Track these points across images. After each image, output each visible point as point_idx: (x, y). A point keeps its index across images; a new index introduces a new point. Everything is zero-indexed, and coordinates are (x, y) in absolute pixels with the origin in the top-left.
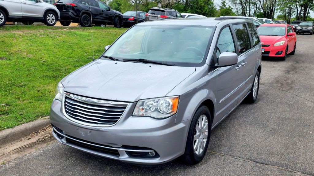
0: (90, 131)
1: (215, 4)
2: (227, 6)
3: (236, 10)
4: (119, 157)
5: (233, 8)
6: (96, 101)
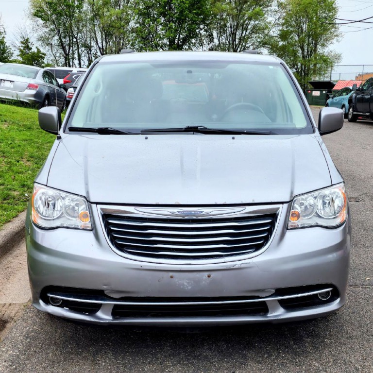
0: (206, 274)
1: (7, 44)
2: (34, 50)
3: (52, 58)
4: (268, 315)
5: (47, 53)
6: (206, 210)
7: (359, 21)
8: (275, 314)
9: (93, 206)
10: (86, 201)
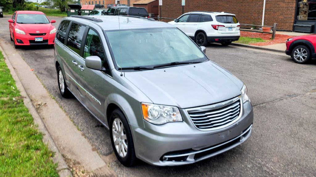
0: (229, 130)
6: (223, 103)
8: (242, 140)
9: (184, 110)
10: (177, 108)
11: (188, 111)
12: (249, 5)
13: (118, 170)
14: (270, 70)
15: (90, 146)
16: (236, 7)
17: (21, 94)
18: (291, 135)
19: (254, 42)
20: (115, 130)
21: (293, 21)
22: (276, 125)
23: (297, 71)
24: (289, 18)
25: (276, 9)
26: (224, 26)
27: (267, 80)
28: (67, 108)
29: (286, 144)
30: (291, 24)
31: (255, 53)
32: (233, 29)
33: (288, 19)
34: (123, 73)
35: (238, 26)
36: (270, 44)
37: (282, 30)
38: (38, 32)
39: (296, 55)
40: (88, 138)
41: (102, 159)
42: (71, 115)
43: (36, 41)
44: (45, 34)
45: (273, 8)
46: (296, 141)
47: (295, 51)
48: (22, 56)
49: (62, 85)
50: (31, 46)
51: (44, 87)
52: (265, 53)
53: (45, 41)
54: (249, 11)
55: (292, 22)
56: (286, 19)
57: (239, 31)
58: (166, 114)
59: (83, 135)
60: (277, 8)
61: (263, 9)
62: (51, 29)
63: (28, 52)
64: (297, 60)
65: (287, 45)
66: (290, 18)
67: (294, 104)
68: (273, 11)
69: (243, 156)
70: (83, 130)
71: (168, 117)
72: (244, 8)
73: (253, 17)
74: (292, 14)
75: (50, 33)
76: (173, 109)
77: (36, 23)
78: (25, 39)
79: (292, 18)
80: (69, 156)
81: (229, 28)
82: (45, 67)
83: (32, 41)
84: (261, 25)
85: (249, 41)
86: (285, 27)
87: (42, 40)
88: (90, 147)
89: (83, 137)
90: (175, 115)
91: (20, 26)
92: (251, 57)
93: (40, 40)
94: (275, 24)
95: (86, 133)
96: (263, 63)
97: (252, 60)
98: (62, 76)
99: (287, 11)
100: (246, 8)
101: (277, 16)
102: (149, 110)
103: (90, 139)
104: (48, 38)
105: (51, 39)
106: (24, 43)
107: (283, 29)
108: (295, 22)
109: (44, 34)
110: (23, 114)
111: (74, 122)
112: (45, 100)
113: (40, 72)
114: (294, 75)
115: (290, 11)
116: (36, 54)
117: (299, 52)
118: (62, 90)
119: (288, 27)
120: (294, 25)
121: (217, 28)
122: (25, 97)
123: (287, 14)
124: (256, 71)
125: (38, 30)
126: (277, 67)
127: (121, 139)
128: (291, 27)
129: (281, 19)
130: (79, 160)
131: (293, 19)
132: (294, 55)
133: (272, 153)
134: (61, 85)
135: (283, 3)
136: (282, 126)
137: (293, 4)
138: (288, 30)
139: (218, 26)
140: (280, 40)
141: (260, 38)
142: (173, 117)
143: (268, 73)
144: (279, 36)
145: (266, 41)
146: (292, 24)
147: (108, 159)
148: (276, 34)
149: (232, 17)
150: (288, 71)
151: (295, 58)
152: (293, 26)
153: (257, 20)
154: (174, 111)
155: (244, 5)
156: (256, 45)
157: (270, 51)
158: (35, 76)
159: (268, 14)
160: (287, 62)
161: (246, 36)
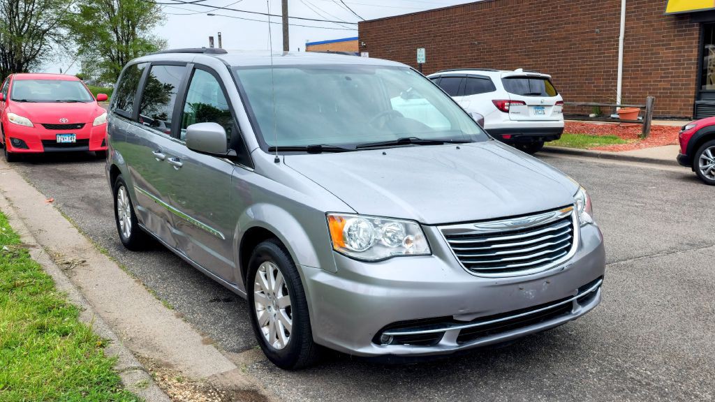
0: (545, 281)
4: (574, 313)
6: (531, 219)
7: (185, 3)
8: (577, 311)
9: (433, 228)
10: (418, 225)
11: (443, 231)
12: (584, 58)
13: (268, 377)
14: (641, 197)
15: (197, 335)
16: (552, 63)
17: (22, 240)
18: (696, 316)
19: (598, 144)
20: (263, 293)
21: (692, 93)
22: (661, 299)
23: (709, 198)
24: (682, 85)
25: (650, 66)
26: (524, 103)
27: (634, 216)
28: (137, 270)
29: (683, 331)
30: (688, 101)
31: (604, 166)
32: (546, 110)
33: (681, 89)
34: (281, 157)
35: (558, 103)
36: (638, 146)
37: (667, 116)
38: (64, 121)
39: (705, 163)
40: (191, 321)
41: (227, 358)
42: (148, 281)
43: (58, 141)
44: (82, 125)
45: (642, 62)
46: (709, 326)
47: (703, 156)
48: (25, 175)
49: (127, 223)
50: (46, 153)
51: (80, 232)
52: (629, 167)
53: (82, 142)
54: (583, 73)
55: (691, 97)
56: (675, 89)
57: (561, 116)
58: (388, 240)
59: (181, 316)
60: (652, 62)
61: (617, 67)
62: (97, 114)
63: (40, 169)
64: (708, 177)
65: (681, 140)
66: (686, 84)
67: (703, 260)
68: (642, 70)
69: (578, 353)
70: (179, 308)
71: (395, 246)
72: (570, 66)
73: (595, 87)
74: (690, 76)
75: (94, 124)
76: (406, 226)
77: (58, 101)
78: (34, 138)
79: (689, 84)
80: (145, 353)
81: (537, 107)
82: (81, 194)
83: (50, 143)
84: (616, 102)
85: (586, 143)
86: (674, 109)
87: (74, 141)
88: (198, 338)
89: (180, 320)
90: (412, 242)
91: (20, 109)
92: (593, 173)
93: (70, 141)
94: (649, 99)
95: (186, 313)
96: (622, 185)
97: (596, 180)
98: (127, 199)
99: (676, 69)
100: (575, 66)
101: (654, 82)
102: (346, 230)
103: (196, 324)
104: (89, 135)
105: (95, 137)
106: (28, 148)
107: (669, 113)
108: (699, 95)
109: (79, 126)
110: (29, 272)
111: (155, 294)
112: (82, 255)
113: (70, 203)
114: (702, 207)
115: (684, 68)
116: (60, 172)
117: (712, 158)
118: (125, 234)
119: (681, 109)
120: (697, 102)
121: (506, 108)
122: (34, 246)
123: (678, 77)
124: (608, 200)
125: (65, 116)
126: (659, 192)
127: (277, 307)
128: (688, 109)
129: (664, 89)
130: (170, 360)
131: (691, 89)
132: (701, 165)
133: (650, 347)
134: (122, 223)
135: (666, 49)
136: (673, 300)
137: (692, 51)
138: (682, 115)
139: (510, 102)
140: (663, 138)
141: (614, 136)
142: (406, 246)
143: (636, 204)
144: (660, 128)
145: (628, 141)
146: (691, 101)
147: (242, 359)
148: (652, 124)
149: (542, 81)
150: (688, 200)
151: (702, 171)
152: (694, 104)
153: (603, 93)
154: (408, 232)
155: (571, 59)
156: (605, 150)
157: (641, 163)
158: (57, 213)
159: (631, 78)
160: (684, 183)
161: (578, 132)
